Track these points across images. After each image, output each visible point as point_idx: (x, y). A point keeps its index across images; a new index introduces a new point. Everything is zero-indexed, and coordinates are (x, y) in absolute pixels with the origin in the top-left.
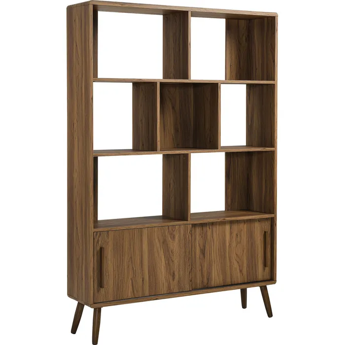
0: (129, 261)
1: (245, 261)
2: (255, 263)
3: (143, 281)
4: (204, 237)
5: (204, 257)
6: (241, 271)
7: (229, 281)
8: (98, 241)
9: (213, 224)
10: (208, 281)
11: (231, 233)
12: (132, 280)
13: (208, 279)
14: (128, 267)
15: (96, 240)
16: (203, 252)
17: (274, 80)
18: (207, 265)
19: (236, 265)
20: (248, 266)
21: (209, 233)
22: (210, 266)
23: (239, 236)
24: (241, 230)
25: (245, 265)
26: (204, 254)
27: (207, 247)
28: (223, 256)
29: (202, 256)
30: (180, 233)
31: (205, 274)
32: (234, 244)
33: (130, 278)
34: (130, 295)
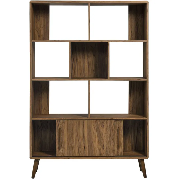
0: (76, 137)
3: (85, 148)
12: (78, 147)
14: (76, 140)
17: (146, 40)
30: (107, 124)
34: (77, 155)
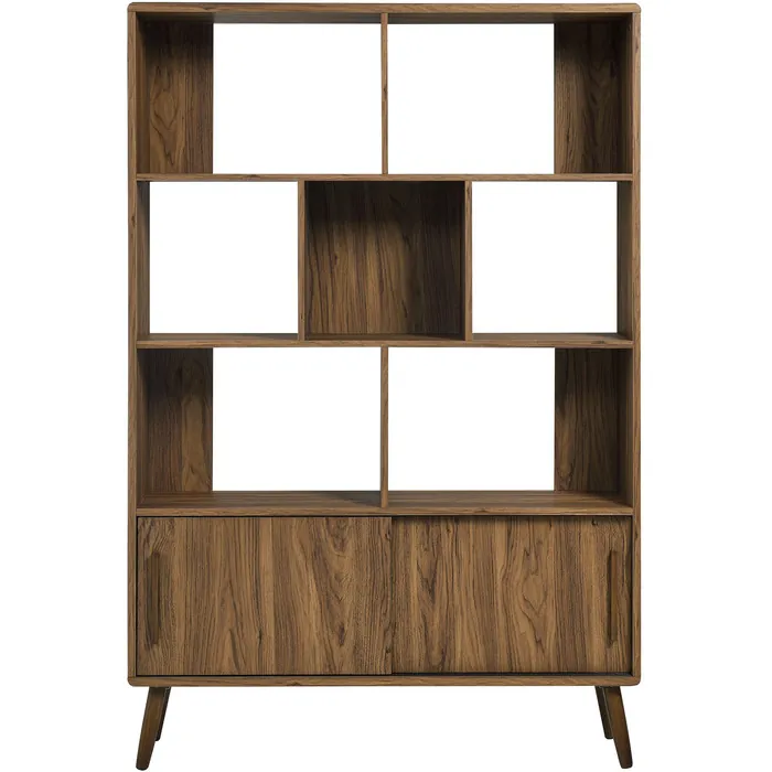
0: (225, 589)
1: (551, 618)
2: (582, 626)
3: (261, 637)
4: (434, 549)
5: (433, 597)
6: (538, 642)
7: (503, 664)
8: (148, 536)
9: (457, 519)
10: (444, 658)
11: (510, 546)
12: (232, 634)
13: (443, 653)
14: (222, 603)
15: (143, 535)
16: (430, 586)
17: (631, 172)
18: (441, 617)
19: (523, 627)
20: (560, 633)
21: (447, 544)
22: (449, 622)
23: (533, 555)
24: (540, 542)
25: (552, 630)
26: (432, 592)
27: (442, 575)
28: (485, 600)
29: (425, 595)
30: (359, 535)
31: (436, 640)
32: (518, 575)
33: (226, 629)
34: (227, 668)
